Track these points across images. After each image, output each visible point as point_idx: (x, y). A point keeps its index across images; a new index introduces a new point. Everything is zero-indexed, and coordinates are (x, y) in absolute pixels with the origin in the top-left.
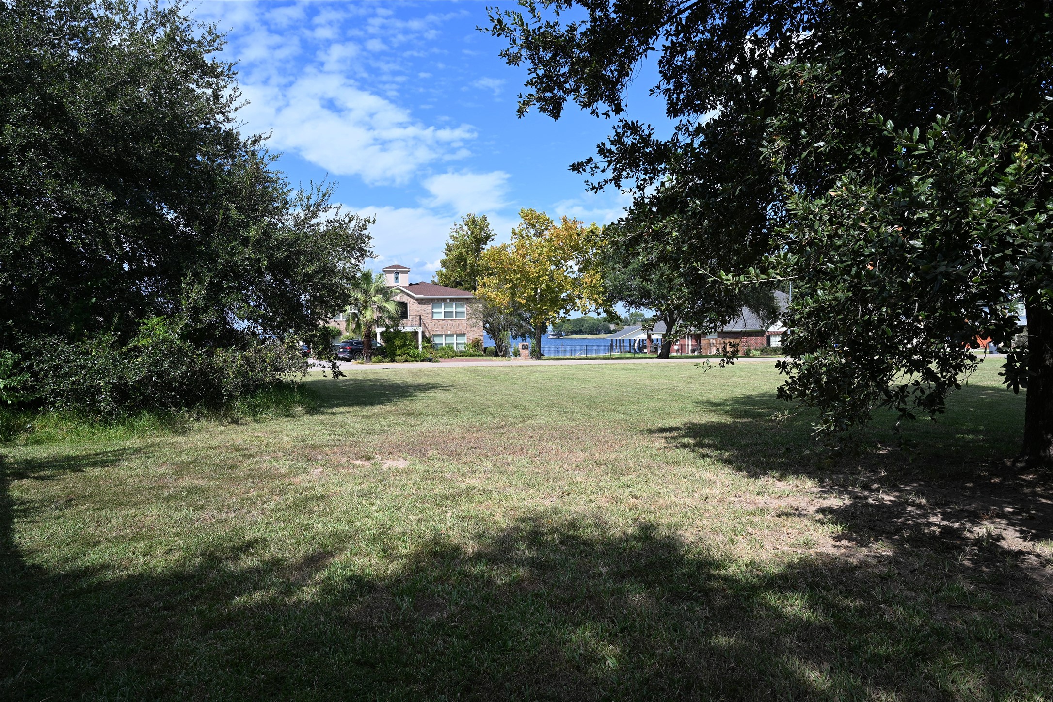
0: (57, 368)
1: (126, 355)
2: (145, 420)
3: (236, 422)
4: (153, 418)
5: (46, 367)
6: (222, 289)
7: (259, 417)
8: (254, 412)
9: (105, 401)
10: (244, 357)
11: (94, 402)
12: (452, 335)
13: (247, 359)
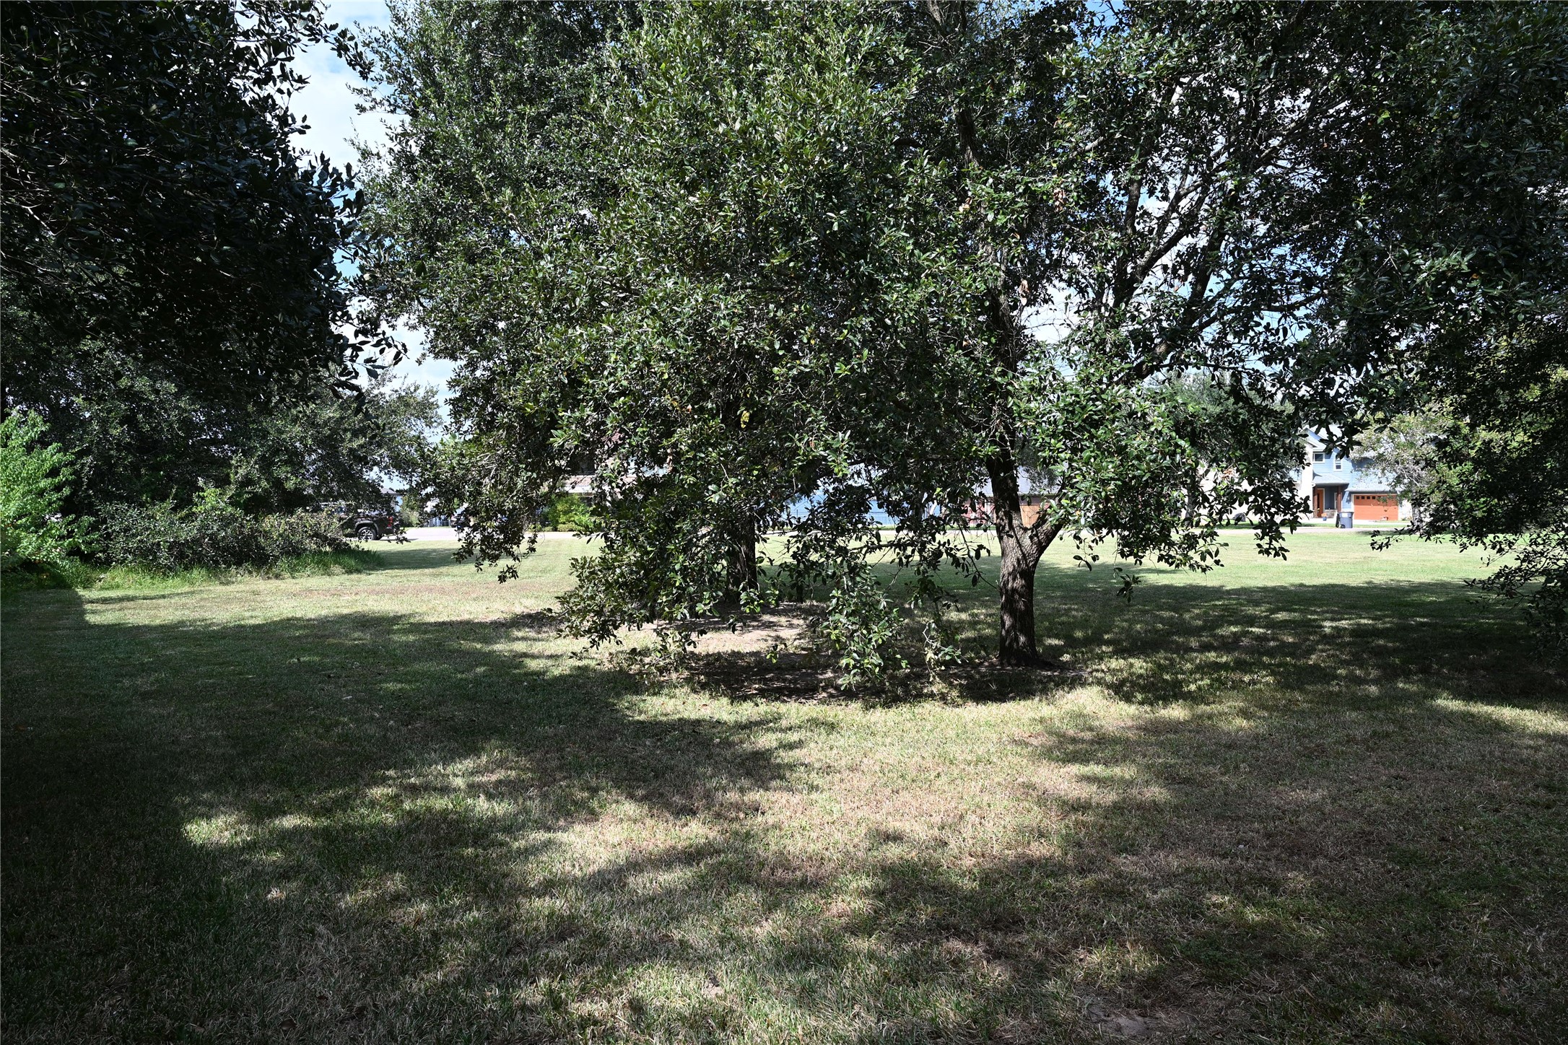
0: (127, 530)
1: (182, 520)
2: (196, 573)
3: (277, 577)
4: (204, 572)
5: (117, 528)
6: (273, 463)
7: (296, 574)
8: (293, 570)
9: (164, 557)
10: (287, 523)
11: (155, 558)
13: (291, 524)
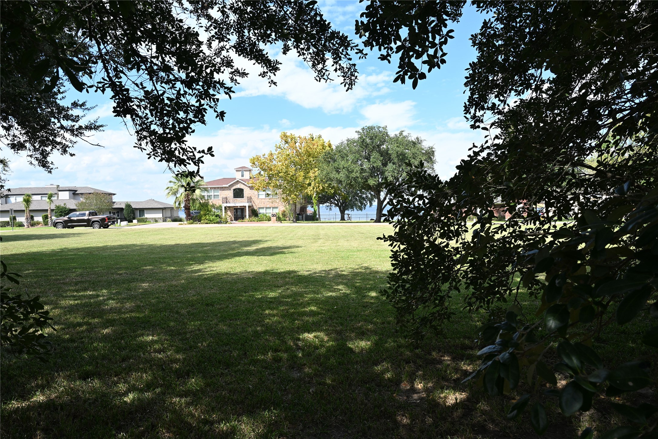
12: (270, 208)
